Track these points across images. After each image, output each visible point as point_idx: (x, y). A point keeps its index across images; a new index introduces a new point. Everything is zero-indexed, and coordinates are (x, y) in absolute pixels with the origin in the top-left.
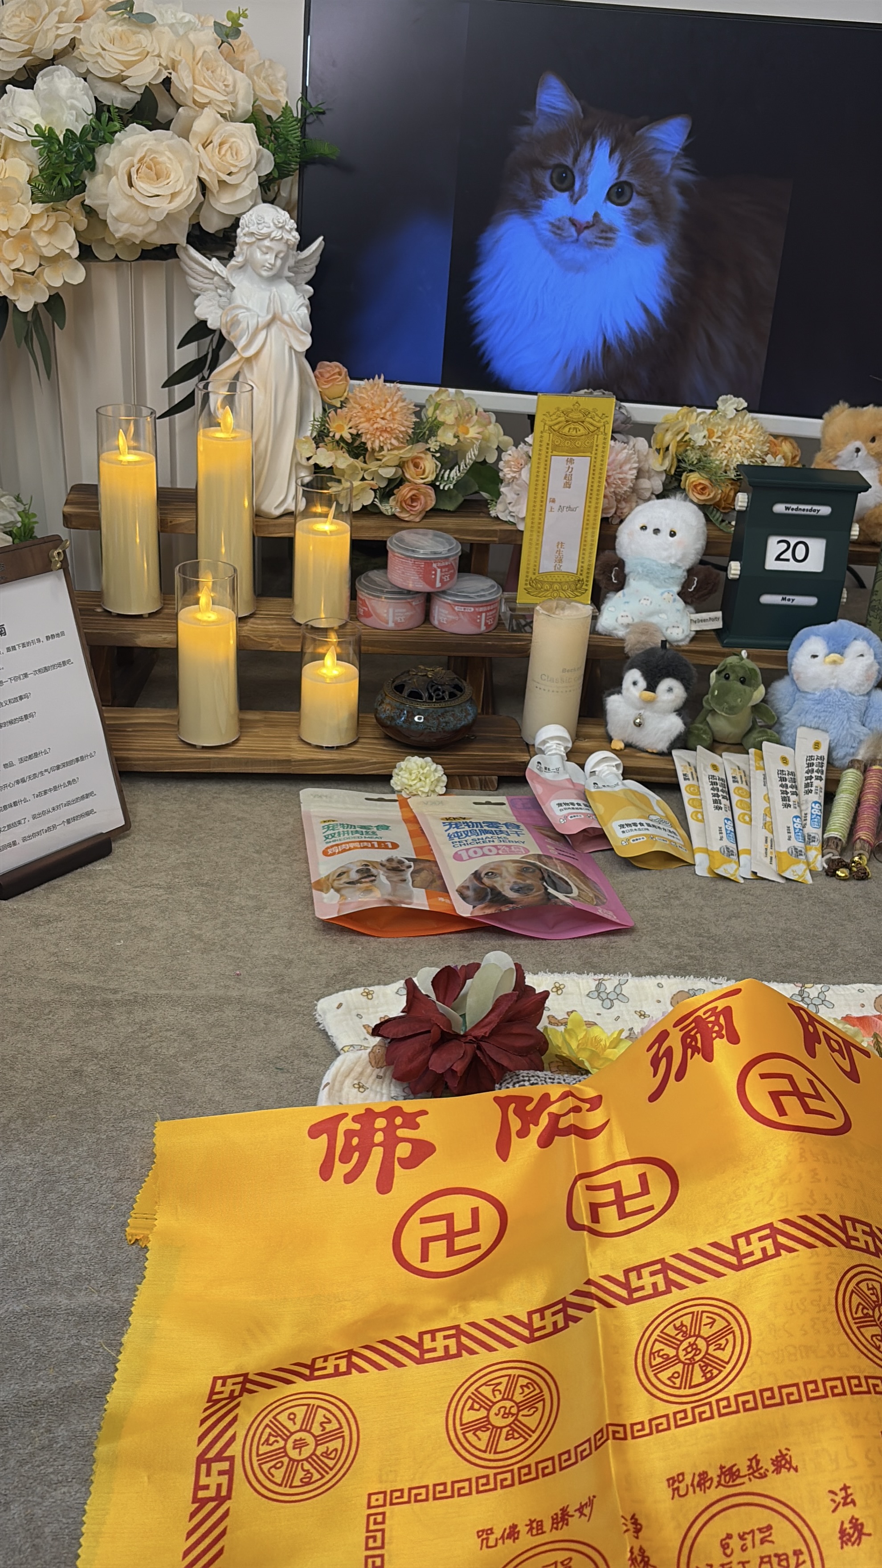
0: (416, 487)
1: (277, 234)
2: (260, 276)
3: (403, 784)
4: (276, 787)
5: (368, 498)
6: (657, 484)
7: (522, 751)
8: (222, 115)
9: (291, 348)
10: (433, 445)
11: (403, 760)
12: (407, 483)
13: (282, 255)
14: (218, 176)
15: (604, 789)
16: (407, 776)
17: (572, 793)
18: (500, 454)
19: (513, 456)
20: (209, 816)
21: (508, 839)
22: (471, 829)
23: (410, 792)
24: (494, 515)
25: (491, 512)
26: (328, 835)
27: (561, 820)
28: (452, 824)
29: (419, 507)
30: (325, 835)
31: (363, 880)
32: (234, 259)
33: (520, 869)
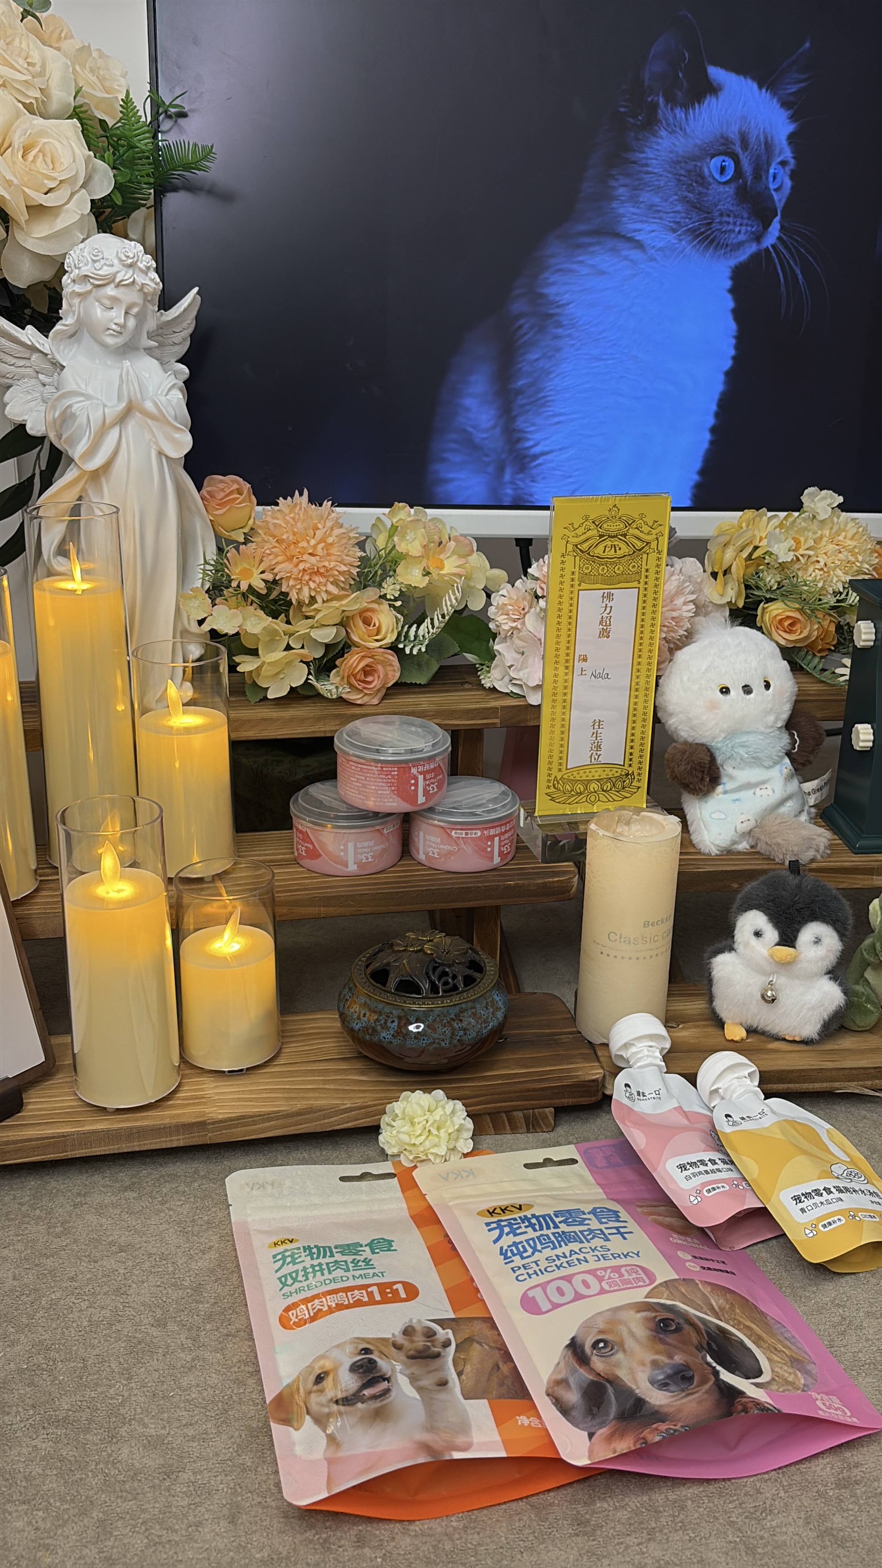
0: (369, 653)
1: (125, 275)
2: (104, 346)
3: (400, 1142)
4: (183, 1169)
5: (298, 677)
7: (585, 1058)
8: (29, 108)
9: (160, 453)
10: (390, 589)
11: (397, 1099)
12: (354, 649)
13: (135, 310)
14: (26, 196)
15: (745, 1126)
16: (404, 1129)
17: (695, 1138)
18: (489, 596)
19: (510, 598)
20: (69, 1247)
21: (609, 1250)
22: (538, 1234)
23: (416, 1157)
24: (487, 685)
25: (483, 682)
26: (285, 1276)
27: (692, 1198)
28: (503, 1224)
29: (376, 683)
30: (280, 1279)
31: (367, 1392)
32: (60, 322)
33: (652, 1325)
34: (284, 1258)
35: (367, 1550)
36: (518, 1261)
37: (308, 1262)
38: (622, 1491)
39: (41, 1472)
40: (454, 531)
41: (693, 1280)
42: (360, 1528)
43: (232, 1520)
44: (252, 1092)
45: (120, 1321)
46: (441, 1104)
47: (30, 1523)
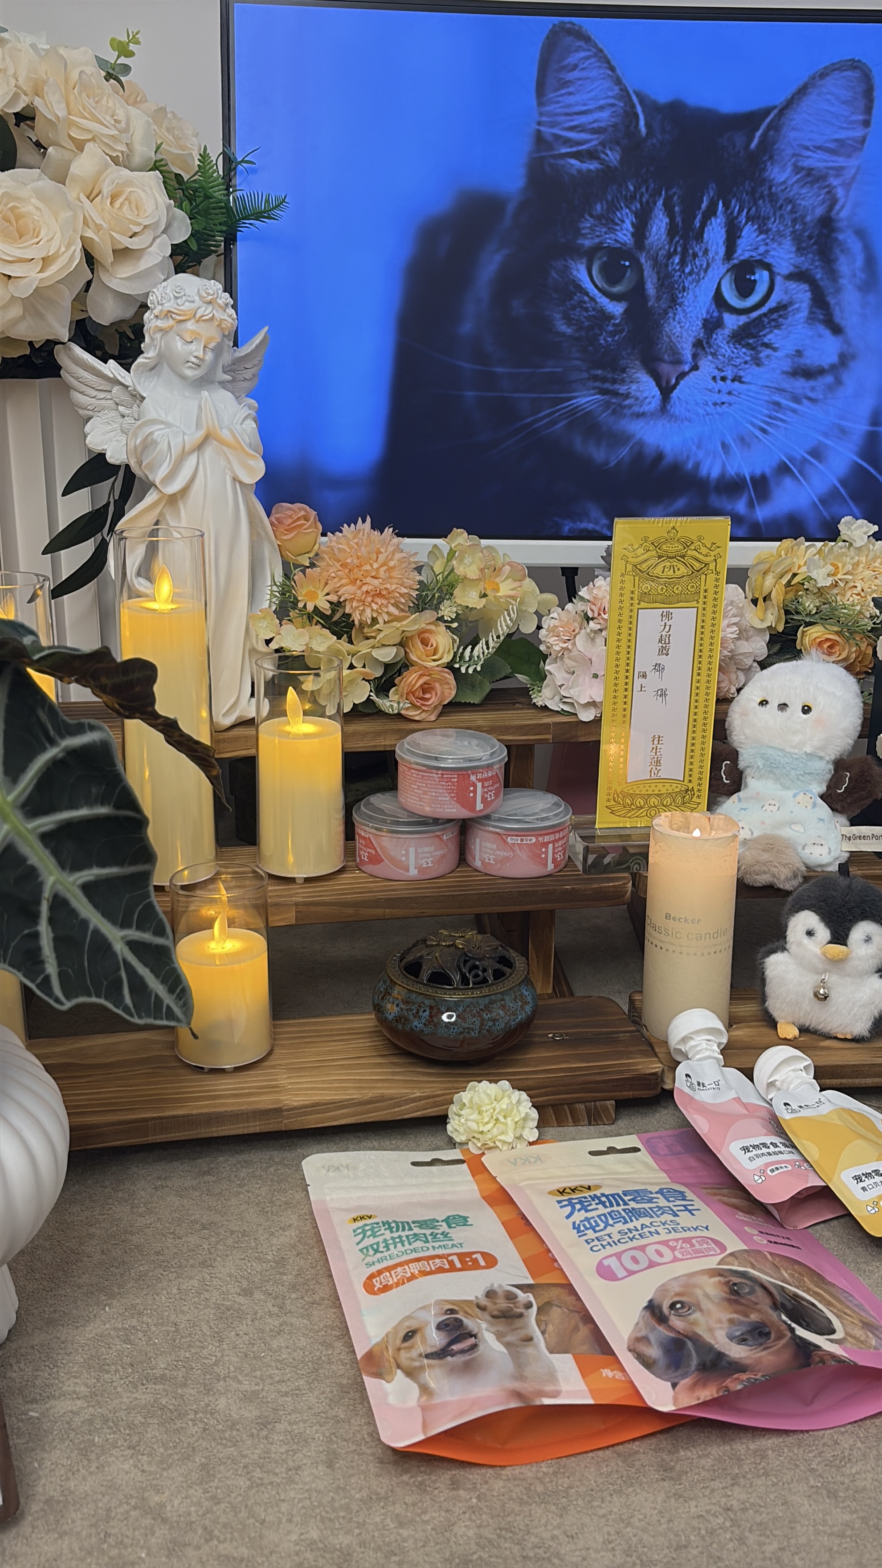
0: (427, 671)
1: (206, 311)
2: (183, 377)
3: (469, 1130)
4: (258, 1157)
5: (362, 693)
6: (759, 647)
7: (644, 1054)
8: (114, 159)
9: (235, 479)
10: (448, 611)
11: (464, 1089)
12: (412, 668)
13: (212, 345)
14: (113, 240)
15: (804, 1113)
16: (473, 1117)
17: (756, 1125)
18: (540, 621)
19: (560, 620)
20: (153, 1225)
21: (679, 1224)
22: (609, 1210)
23: (484, 1145)
24: (539, 704)
25: (534, 701)
26: (367, 1248)
27: (756, 1178)
28: (574, 1201)
29: (433, 700)
30: (361, 1250)
31: (455, 1347)
32: (142, 356)
33: (726, 1289)
34: (364, 1232)
35: (461, 1492)
36: (590, 1234)
37: (388, 1235)
38: (704, 1441)
39: (143, 1420)
40: (506, 557)
41: (759, 1252)
42: (454, 1472)
43: (330, 1465)
44: (323, 1082)
45: (207, 1291)
46: (507, 1093)
47: (136, 1466)
